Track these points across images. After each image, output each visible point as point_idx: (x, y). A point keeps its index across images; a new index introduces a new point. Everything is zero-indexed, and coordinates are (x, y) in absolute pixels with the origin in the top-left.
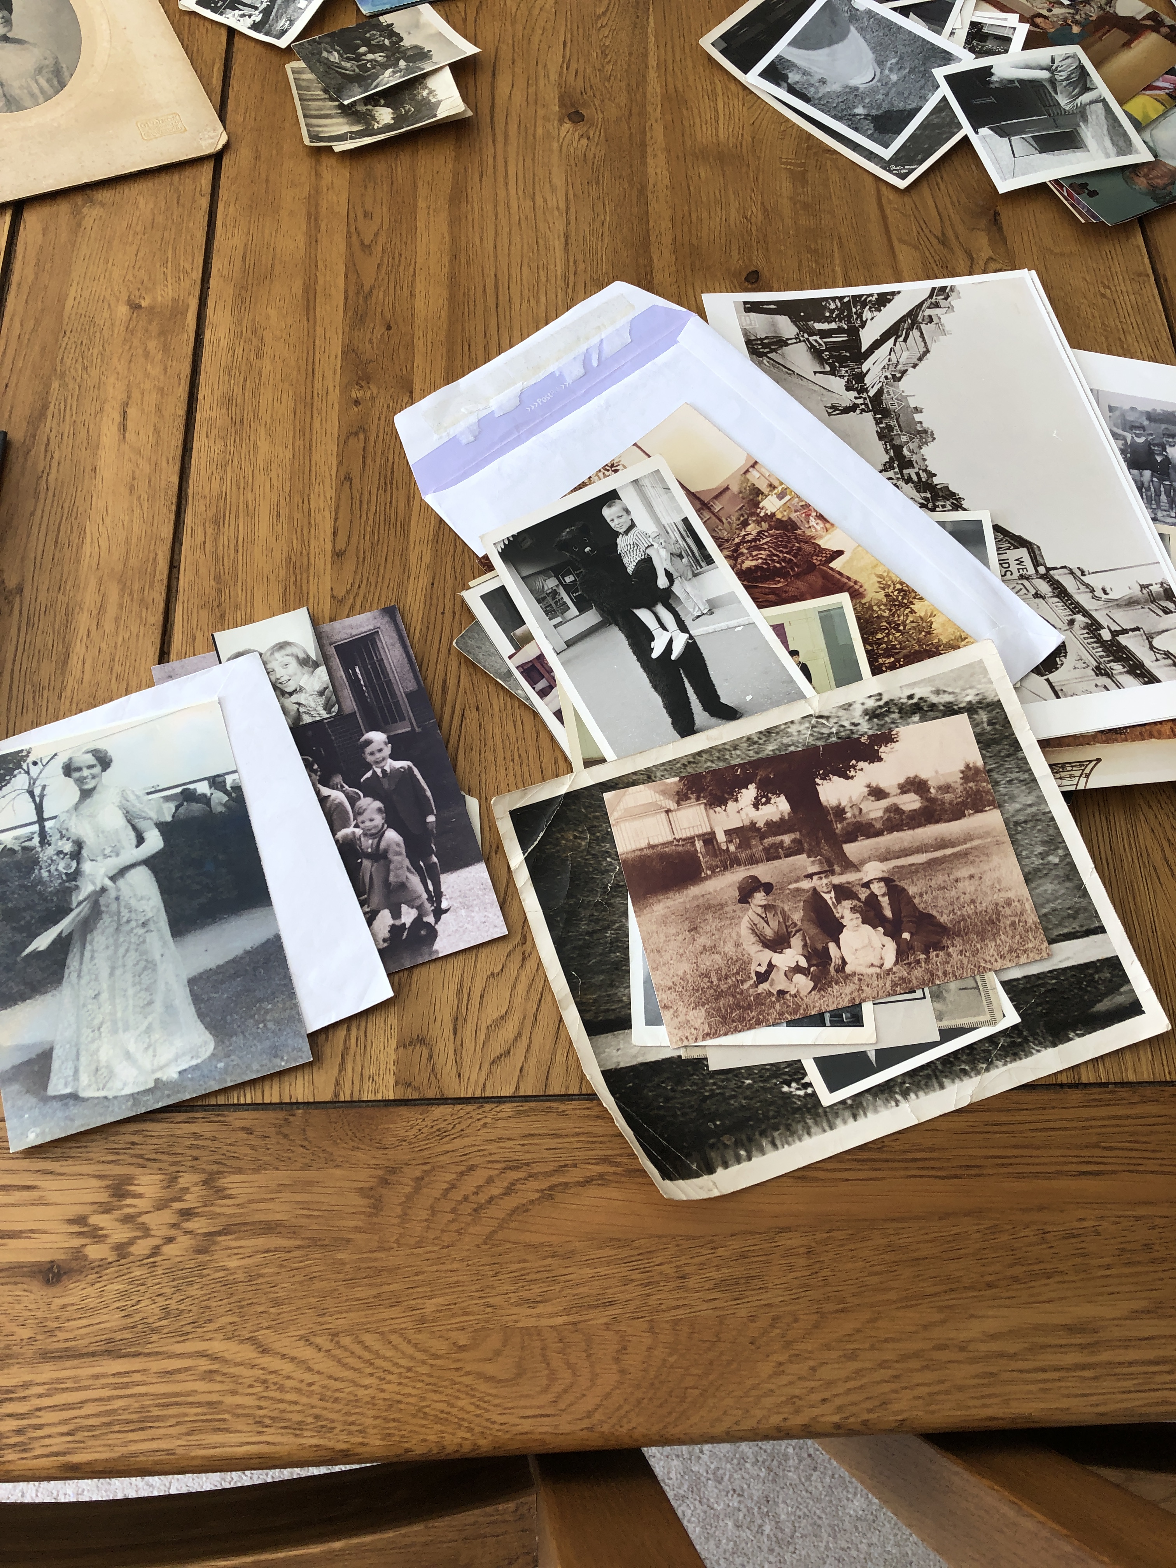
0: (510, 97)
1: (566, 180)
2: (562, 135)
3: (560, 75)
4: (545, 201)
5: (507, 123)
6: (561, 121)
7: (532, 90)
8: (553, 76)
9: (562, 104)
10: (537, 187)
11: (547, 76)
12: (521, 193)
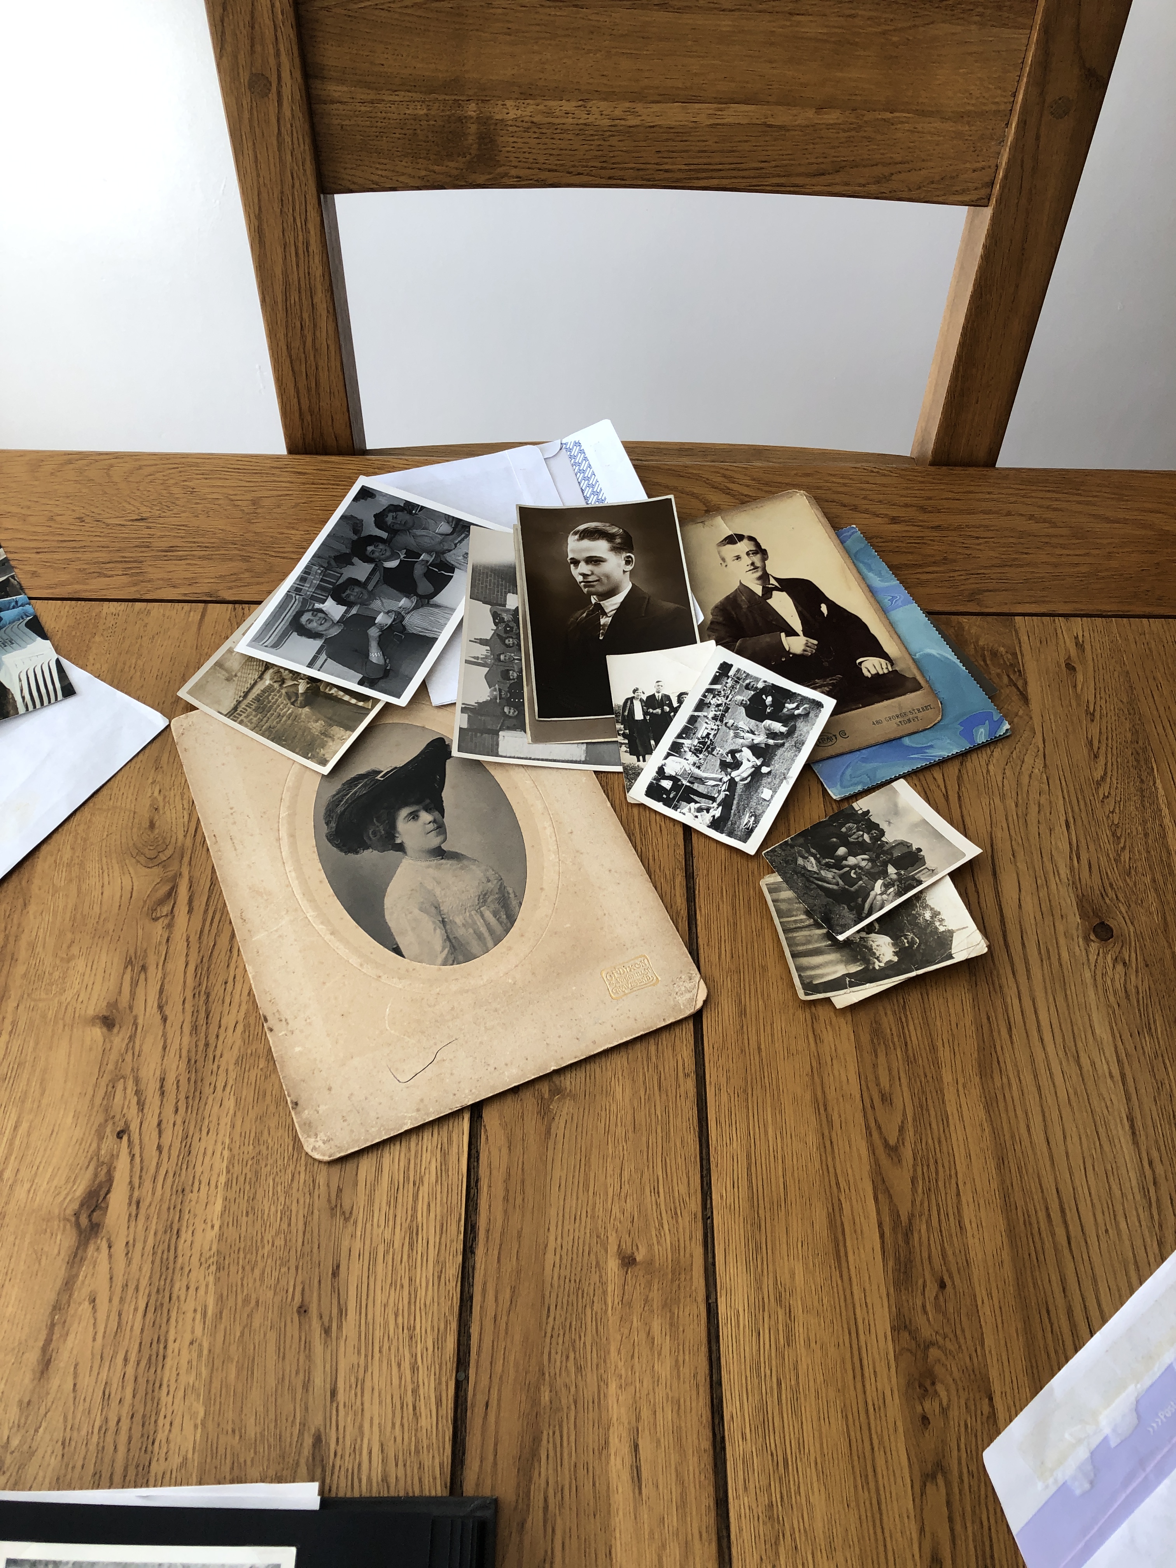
0: (1020, 906)
1: (1112, 1029)
2: (1092, 961)
3: (1072, 869)
4: (1093, 1064)
5: (1023, 944)
6: (1087, 939)
7: (1043, 893)
8: (1064, 871)
9: (1083, 915)
10: (1080, 1045)
11: (1056, 872)
12: (1061, 1053)
